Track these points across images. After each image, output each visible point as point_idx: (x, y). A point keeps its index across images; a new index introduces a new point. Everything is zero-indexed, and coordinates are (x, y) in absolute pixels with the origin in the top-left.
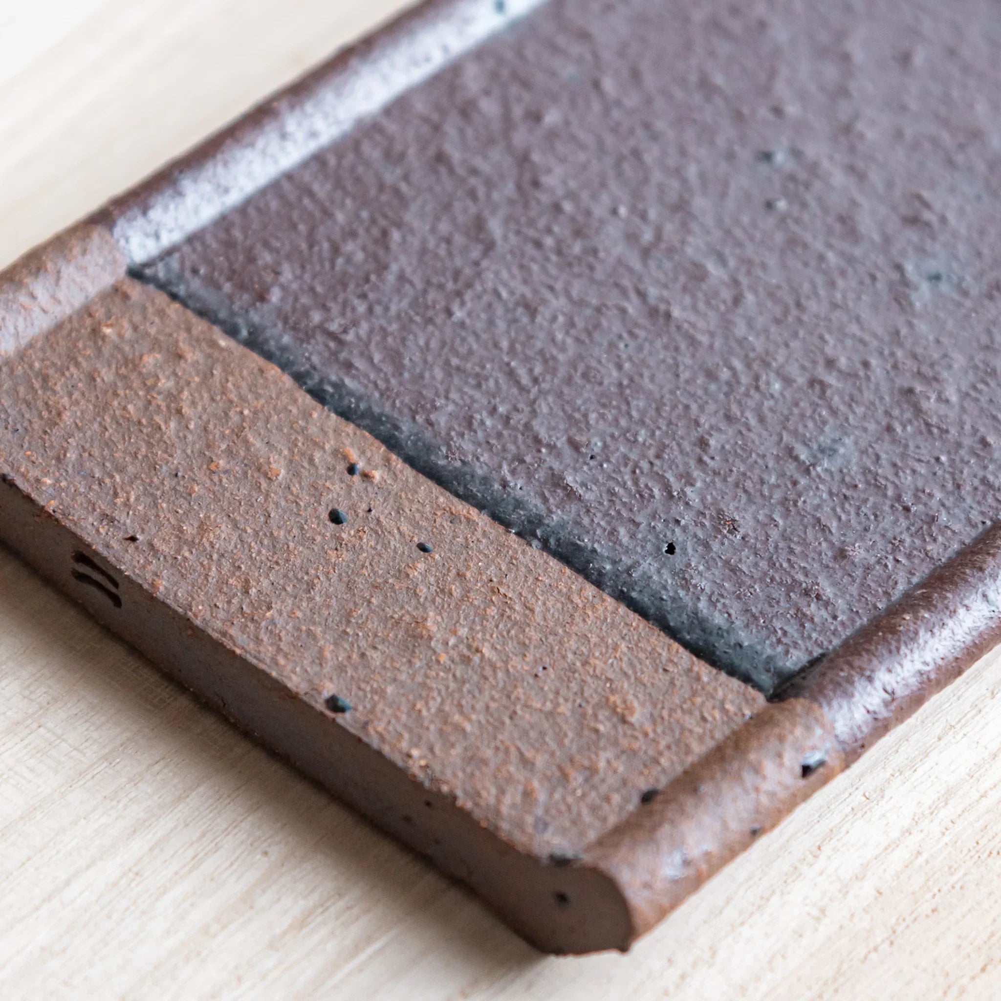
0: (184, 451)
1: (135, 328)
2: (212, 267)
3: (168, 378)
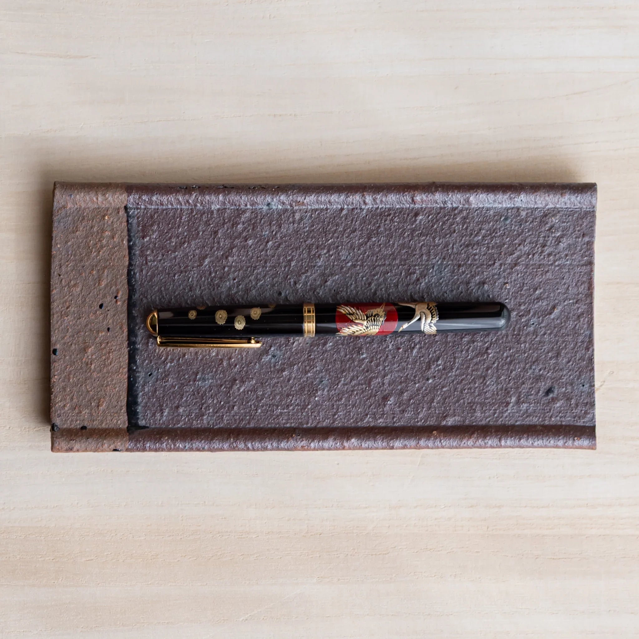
0: (90, 263)
1: (112, 222)
2: (143, 220)
3: (106, 241)
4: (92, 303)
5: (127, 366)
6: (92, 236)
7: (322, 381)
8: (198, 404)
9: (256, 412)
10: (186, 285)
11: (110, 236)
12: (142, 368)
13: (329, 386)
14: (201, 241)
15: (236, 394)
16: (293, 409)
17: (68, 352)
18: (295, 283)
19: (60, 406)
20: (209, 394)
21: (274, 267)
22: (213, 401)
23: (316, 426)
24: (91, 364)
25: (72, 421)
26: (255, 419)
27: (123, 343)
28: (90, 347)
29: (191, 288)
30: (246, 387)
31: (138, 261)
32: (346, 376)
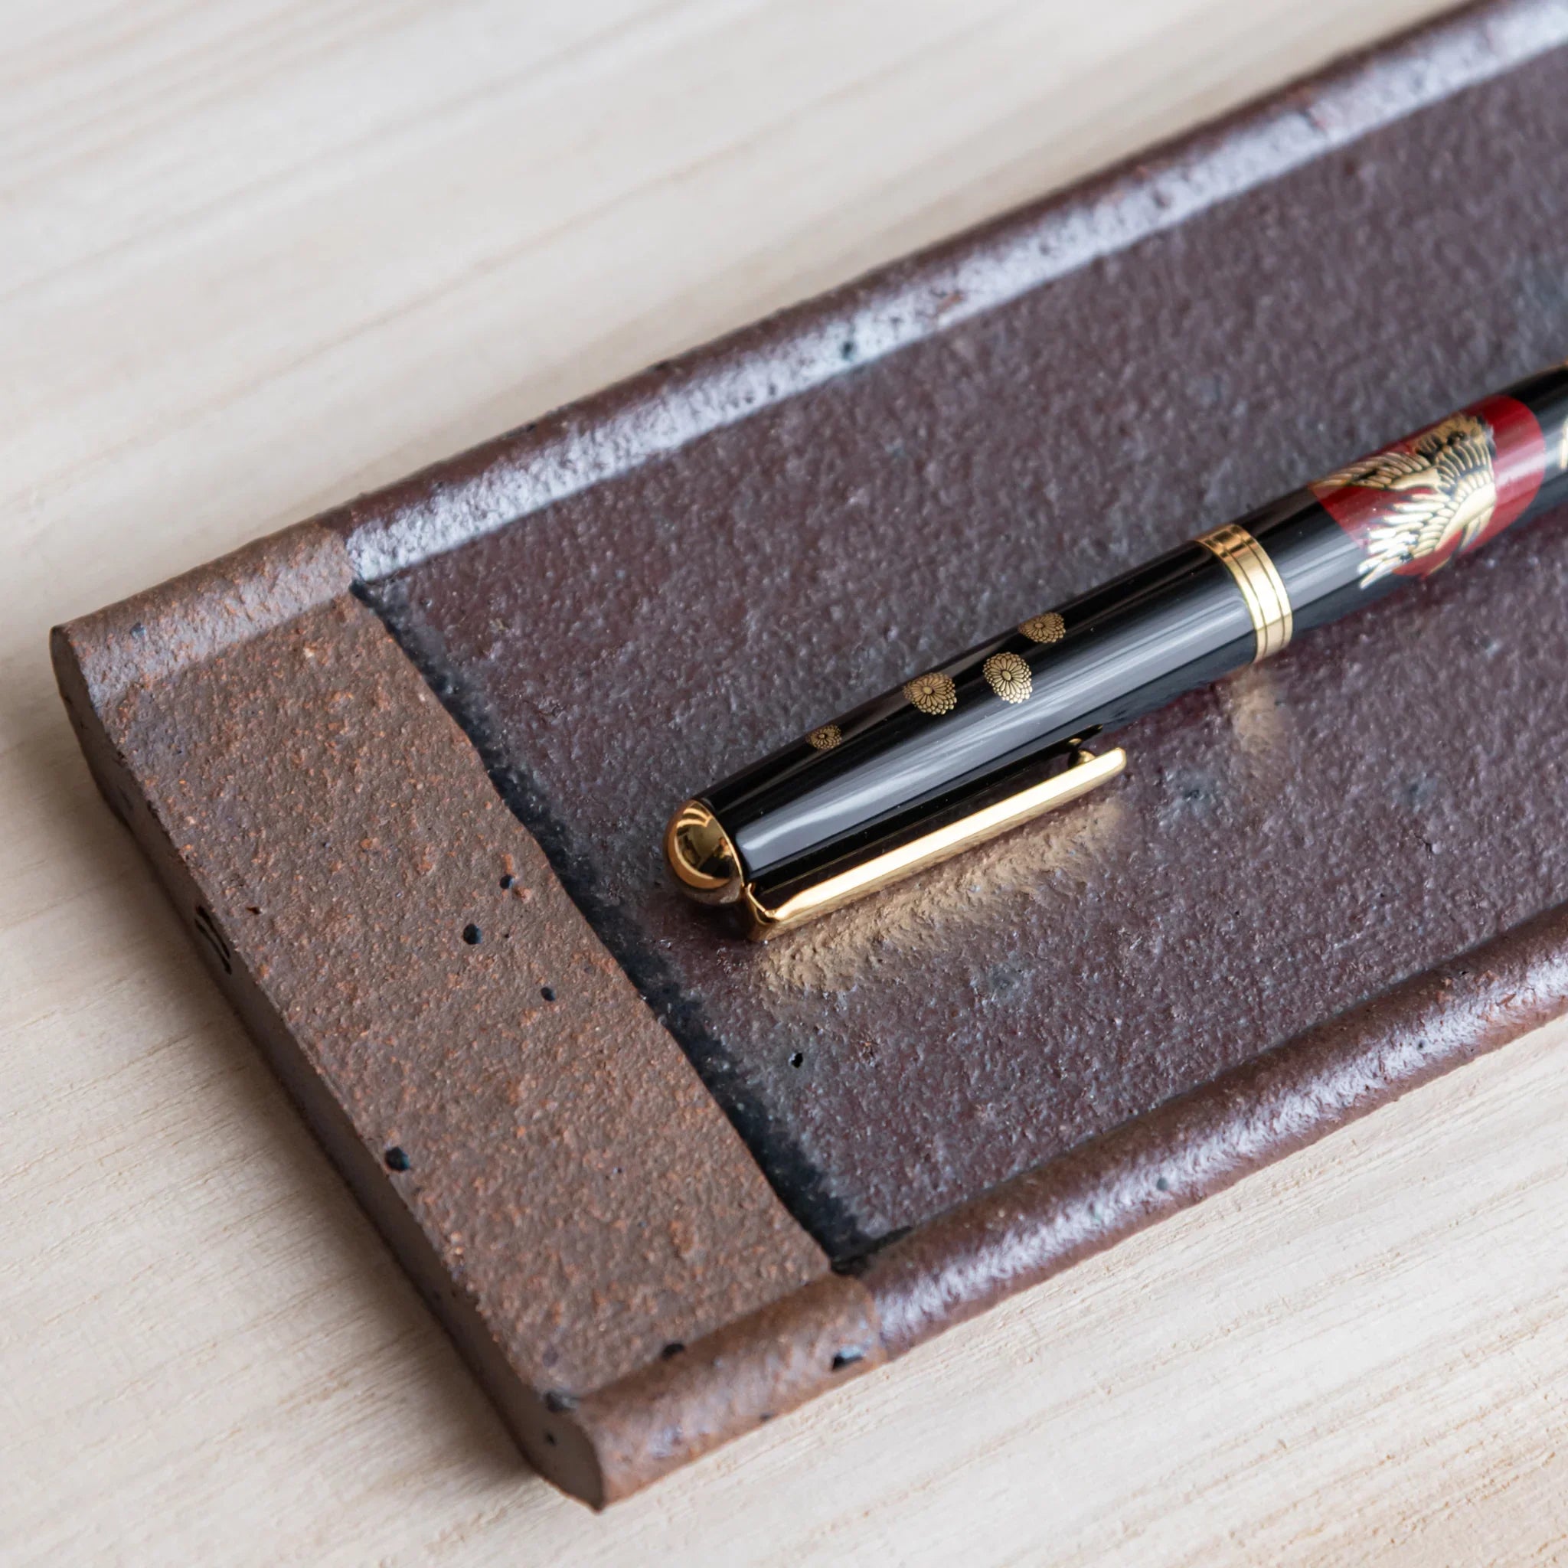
0: (341, 818)
1: (338, 657)
2: (441, 602)
3: (353, 726)
4: (431, 940)
5: (693, 1074)
6: (293, 732)
7: (1414, 788)
8: (1037, 1068)
9: (1261, 991)
10: (731, 727)
11: (358, 705)
12: (752, 1052)
13: (1449, 793)
14: (690, 572)
15: (1146, 970)
16: (1382, 919)
17: (448, 1138)
18: (1101, 546)
19: (531, 1326)
20: (1050, 1015)
21: (995, 532)
22: (1081, 1029)
23: (1497, 931)
24: (559, 1133)
25: (611, 1350)
26: (1272, 1013)
27: (629, 1013)
28: (519, 1082)
29: (752, 726)
30: (1167, 933)
31: (508, 733)
32: (1480, 734)
